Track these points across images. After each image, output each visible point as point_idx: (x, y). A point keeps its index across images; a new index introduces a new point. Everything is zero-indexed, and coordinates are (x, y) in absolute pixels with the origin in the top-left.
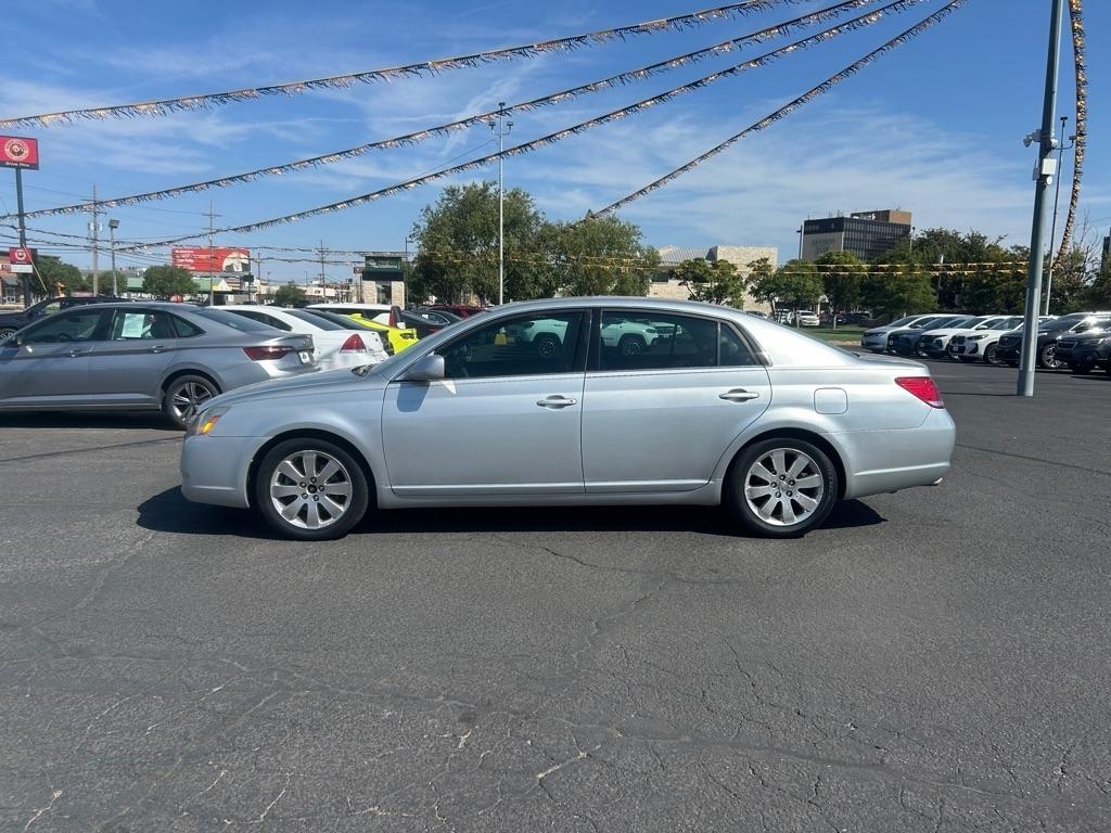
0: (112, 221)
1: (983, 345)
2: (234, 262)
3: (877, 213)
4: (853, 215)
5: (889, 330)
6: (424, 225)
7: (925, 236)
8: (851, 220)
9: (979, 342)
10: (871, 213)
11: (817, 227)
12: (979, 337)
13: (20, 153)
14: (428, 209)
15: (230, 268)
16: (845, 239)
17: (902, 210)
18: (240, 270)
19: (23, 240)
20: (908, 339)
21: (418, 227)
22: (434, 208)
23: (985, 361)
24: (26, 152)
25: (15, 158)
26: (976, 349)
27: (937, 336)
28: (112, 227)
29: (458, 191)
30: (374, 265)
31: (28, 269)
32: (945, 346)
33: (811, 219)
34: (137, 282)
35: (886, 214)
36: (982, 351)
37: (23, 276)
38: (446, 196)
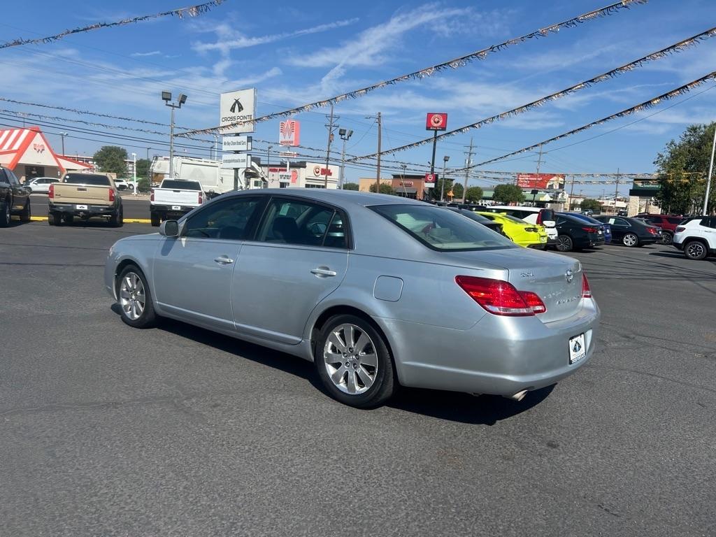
0: (446, 157)
2: (555, 182)
6: (667, 155)
13: (438, 122)
14: (672, 143)
15: (551, 186)
18: (558, 188)
19: (433, 169)
21: (661, 156)
22: (678, 141)
24: (441, 121)
25: (435, 125)
28: (445, 160)
29: (700, 128)
30: (640, 184)
31: (432, 185)
34: (491, 194)
37: (431, 189)
38: (688, 133)
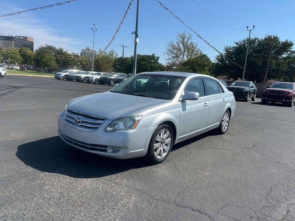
1: (94, 79)
3: (23, 37)
4: (16, 36)
5: (63, 74)
7: (47, 47)
8: (15, 38)
9: (93, 78)
10: (22, 37)
11: (4, 38)
12: (93, 77)
16: (14, 43)
17: (31, 37)
20: (71, 77)
23: (94, 83)
26: (92, 80)
27: (80, 76)
32: (82, 79)
33: (2, 35)
35: (26, 38)
36: (94, 81)
